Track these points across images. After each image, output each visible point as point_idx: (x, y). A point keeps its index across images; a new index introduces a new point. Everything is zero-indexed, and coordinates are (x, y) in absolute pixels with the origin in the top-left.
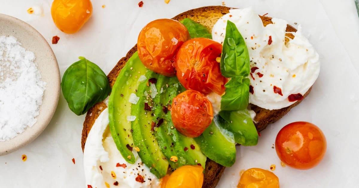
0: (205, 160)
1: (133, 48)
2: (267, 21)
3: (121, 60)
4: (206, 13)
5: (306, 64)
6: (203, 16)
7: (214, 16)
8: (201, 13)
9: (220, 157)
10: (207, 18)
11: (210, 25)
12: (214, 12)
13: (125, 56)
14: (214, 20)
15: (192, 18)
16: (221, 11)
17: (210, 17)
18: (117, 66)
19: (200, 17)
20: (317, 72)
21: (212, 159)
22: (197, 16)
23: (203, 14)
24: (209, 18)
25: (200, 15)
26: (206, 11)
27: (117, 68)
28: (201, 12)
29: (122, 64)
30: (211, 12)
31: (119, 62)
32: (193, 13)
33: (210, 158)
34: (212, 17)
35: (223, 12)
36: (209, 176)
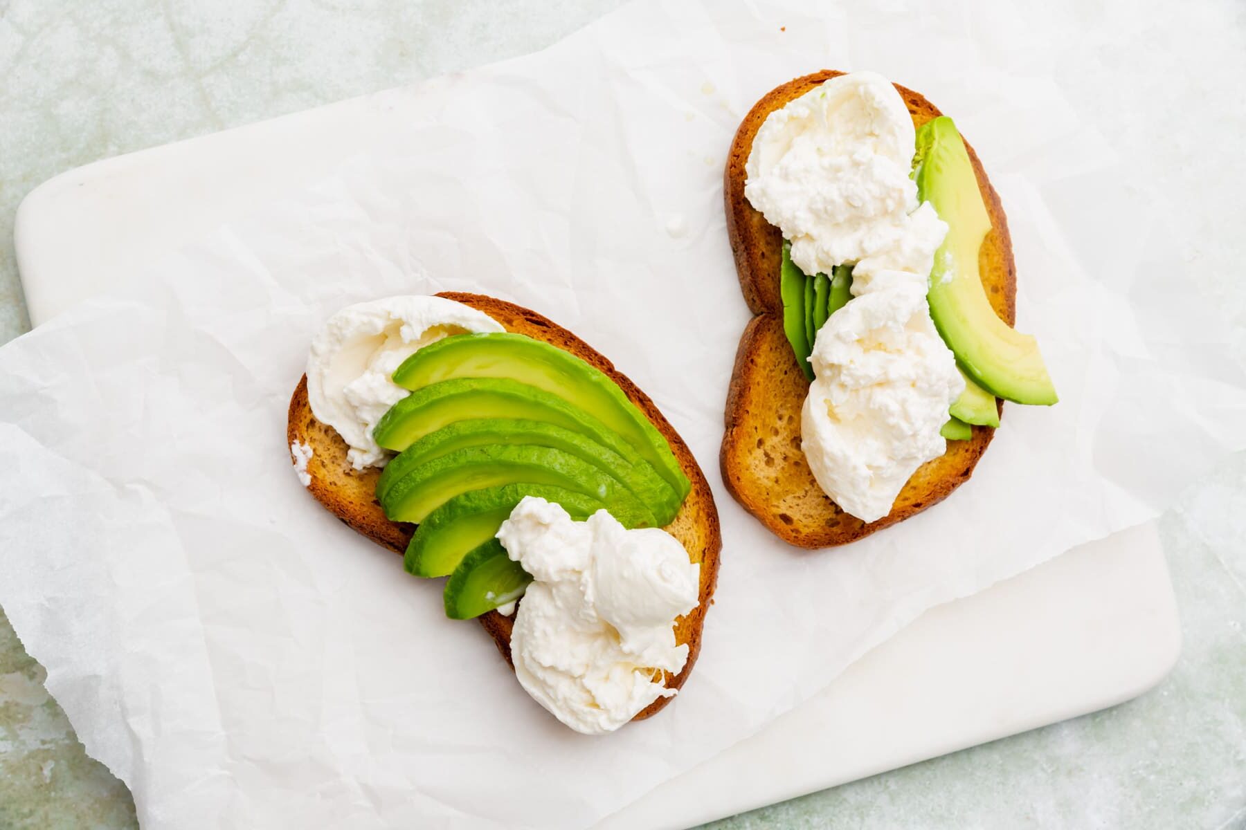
0: (415, 522)
1: (632, 384)
2: (692, 635)
3: (608, 362)
4: (704, 519)
5: (596, 706)
6: (698, 514)
7: (698, 534)
8: (703, 510)
9: (420, 547)
10: (696, 522)
11: (682, 528)
12: (706, 535)
13: (617, 369)
14: (692, 534)
15: (693, 493)
16: (709, 549)
17: (697, 527)
18: (596, 354)
19: (696, 508)
20: (583, 729)
21: (416, 533)
22: (697, 503)
23: (701, 513)
24: (695, 526)
25: (700, 508)
26: (708, 520)
27: (593, 355)
28: (706, 510)
29: (602, 363)
30: (705, 529)
31: (605, 359)
32: (703, 495)
33: (418, 528)
34: (697, 532)
35: (706, 551)
36: (388, 530)
